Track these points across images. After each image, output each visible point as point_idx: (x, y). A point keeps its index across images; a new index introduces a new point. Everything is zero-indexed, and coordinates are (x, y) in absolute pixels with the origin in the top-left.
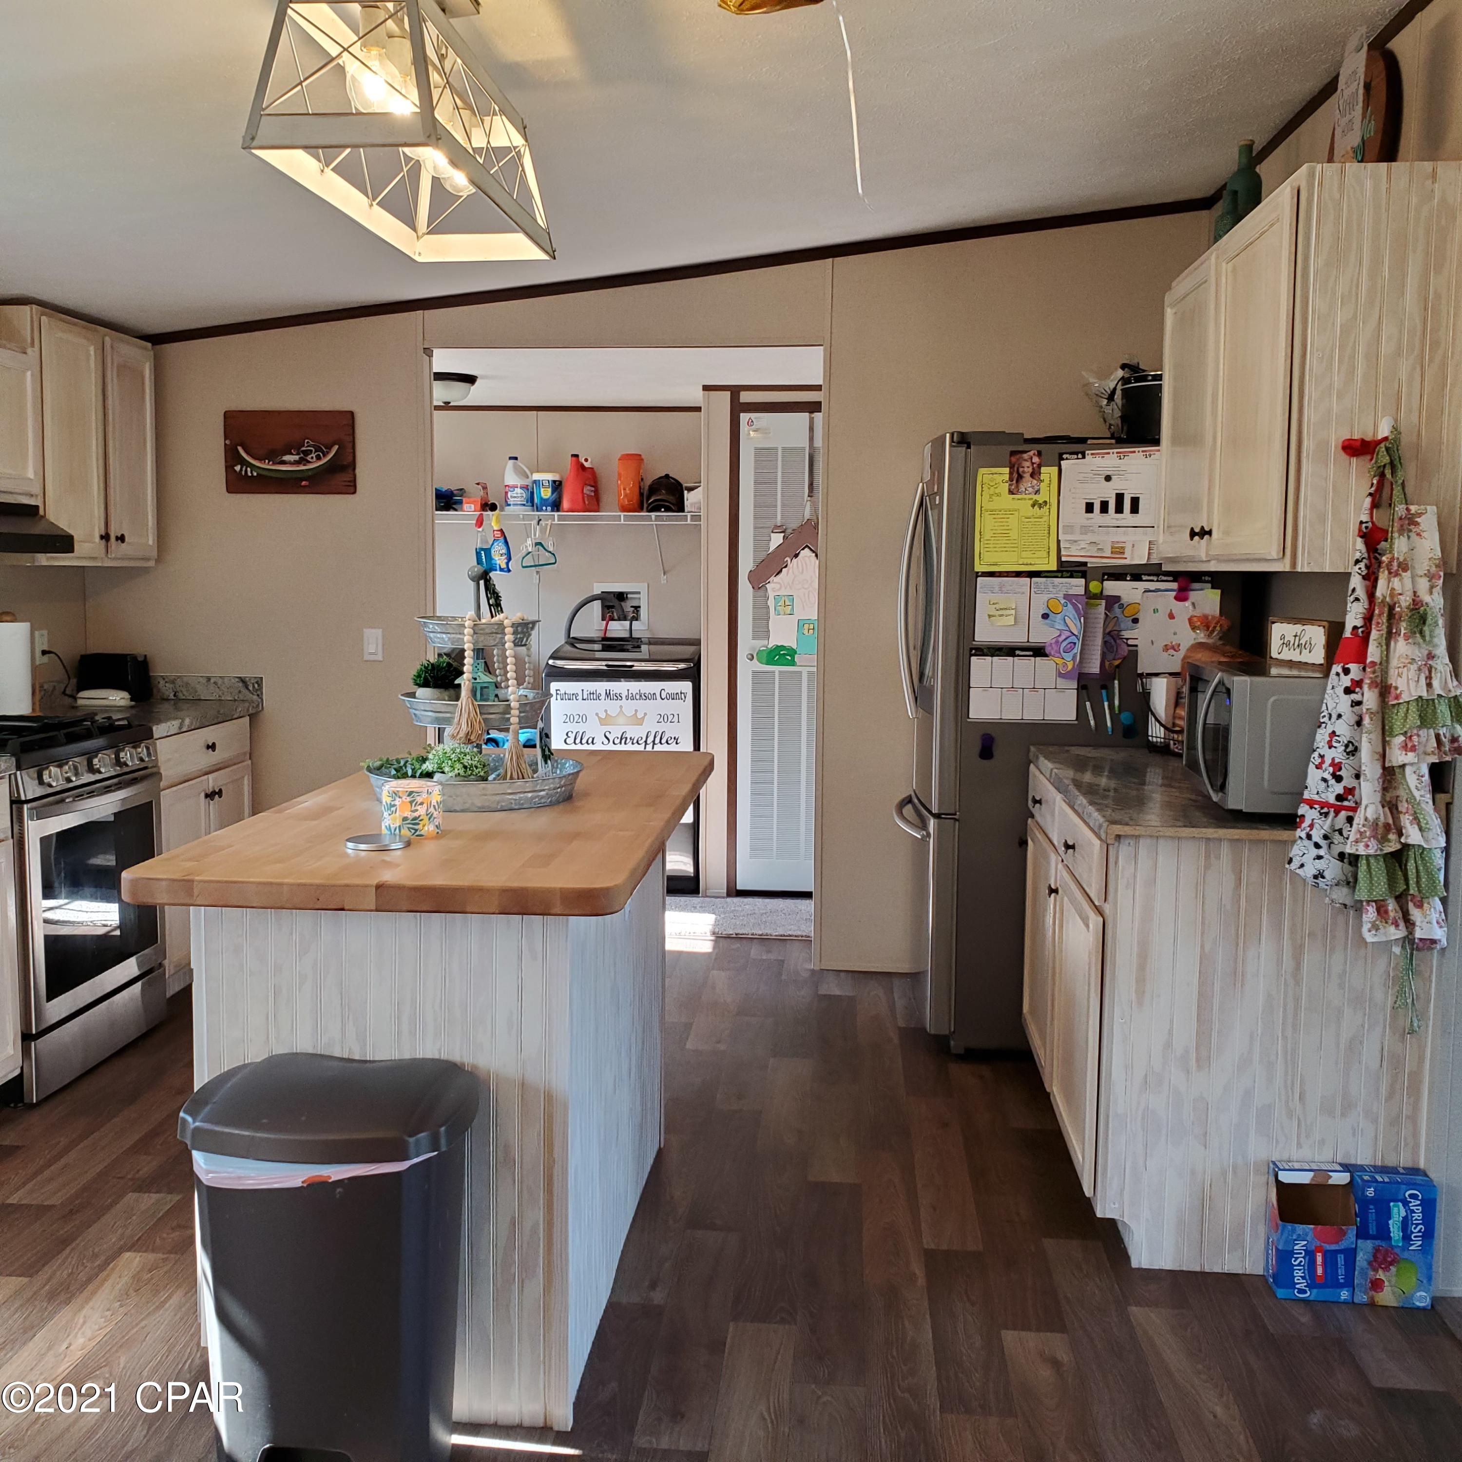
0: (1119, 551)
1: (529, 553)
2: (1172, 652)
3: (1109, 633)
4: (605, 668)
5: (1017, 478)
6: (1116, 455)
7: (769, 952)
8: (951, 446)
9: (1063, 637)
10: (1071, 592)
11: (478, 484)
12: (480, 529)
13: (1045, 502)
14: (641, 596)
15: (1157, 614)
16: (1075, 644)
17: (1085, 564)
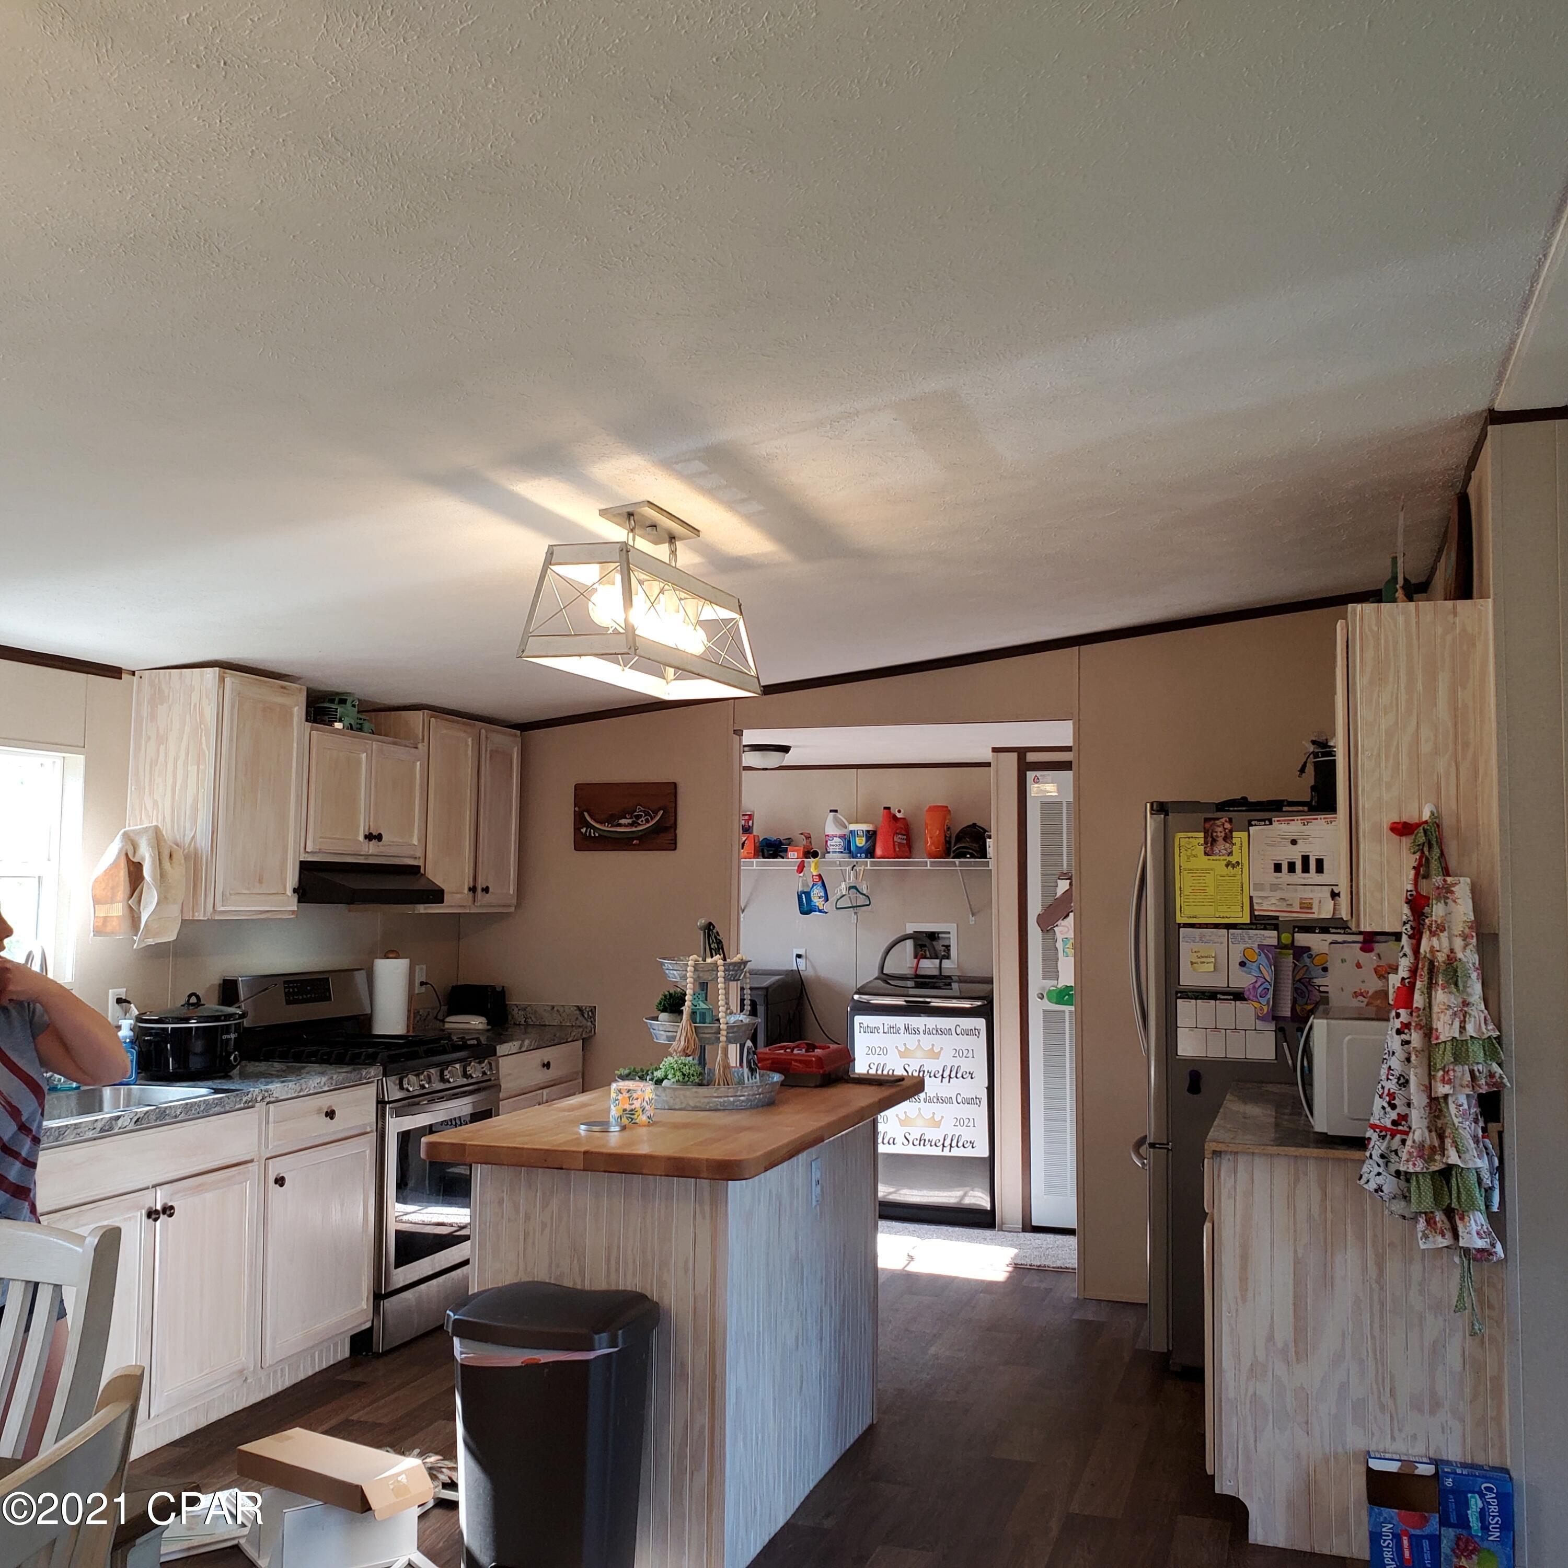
0: (1306, 906)
1: (844, 896)
2: (1361, 998)
3: (1299, 980)
4: (904, 1003)
5: (1210, 842)
6: (1299, 821)
7: (1041, 1281)
8: (1151, 814)
9: (1259, 983)
10: (1265, 943)
11: (802, 834)
12: (801, 875)
13: (1238, 863)
14: (951, 936)
15: (1345, 964)
16: (1268, 989)
17: (1277, 918)
